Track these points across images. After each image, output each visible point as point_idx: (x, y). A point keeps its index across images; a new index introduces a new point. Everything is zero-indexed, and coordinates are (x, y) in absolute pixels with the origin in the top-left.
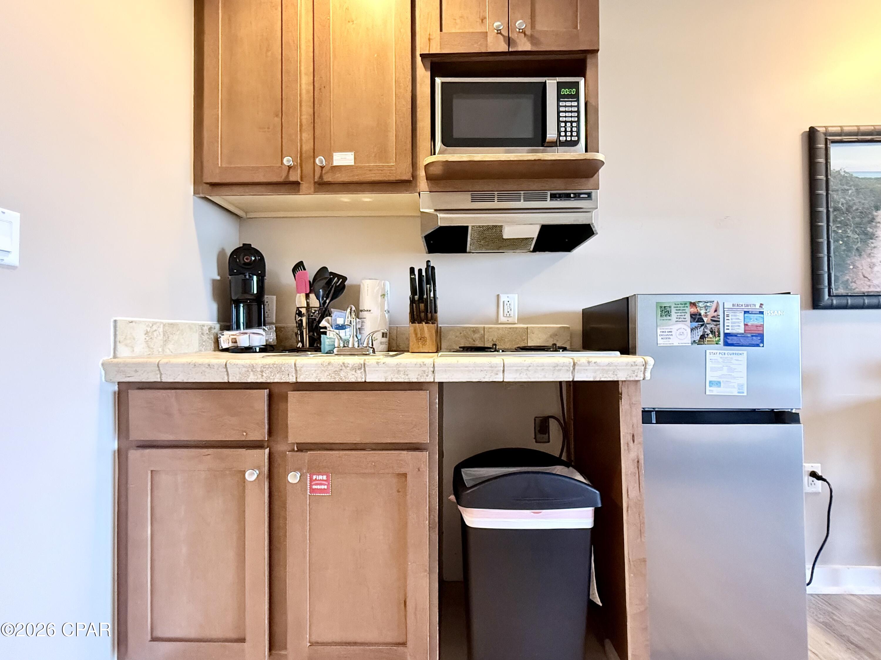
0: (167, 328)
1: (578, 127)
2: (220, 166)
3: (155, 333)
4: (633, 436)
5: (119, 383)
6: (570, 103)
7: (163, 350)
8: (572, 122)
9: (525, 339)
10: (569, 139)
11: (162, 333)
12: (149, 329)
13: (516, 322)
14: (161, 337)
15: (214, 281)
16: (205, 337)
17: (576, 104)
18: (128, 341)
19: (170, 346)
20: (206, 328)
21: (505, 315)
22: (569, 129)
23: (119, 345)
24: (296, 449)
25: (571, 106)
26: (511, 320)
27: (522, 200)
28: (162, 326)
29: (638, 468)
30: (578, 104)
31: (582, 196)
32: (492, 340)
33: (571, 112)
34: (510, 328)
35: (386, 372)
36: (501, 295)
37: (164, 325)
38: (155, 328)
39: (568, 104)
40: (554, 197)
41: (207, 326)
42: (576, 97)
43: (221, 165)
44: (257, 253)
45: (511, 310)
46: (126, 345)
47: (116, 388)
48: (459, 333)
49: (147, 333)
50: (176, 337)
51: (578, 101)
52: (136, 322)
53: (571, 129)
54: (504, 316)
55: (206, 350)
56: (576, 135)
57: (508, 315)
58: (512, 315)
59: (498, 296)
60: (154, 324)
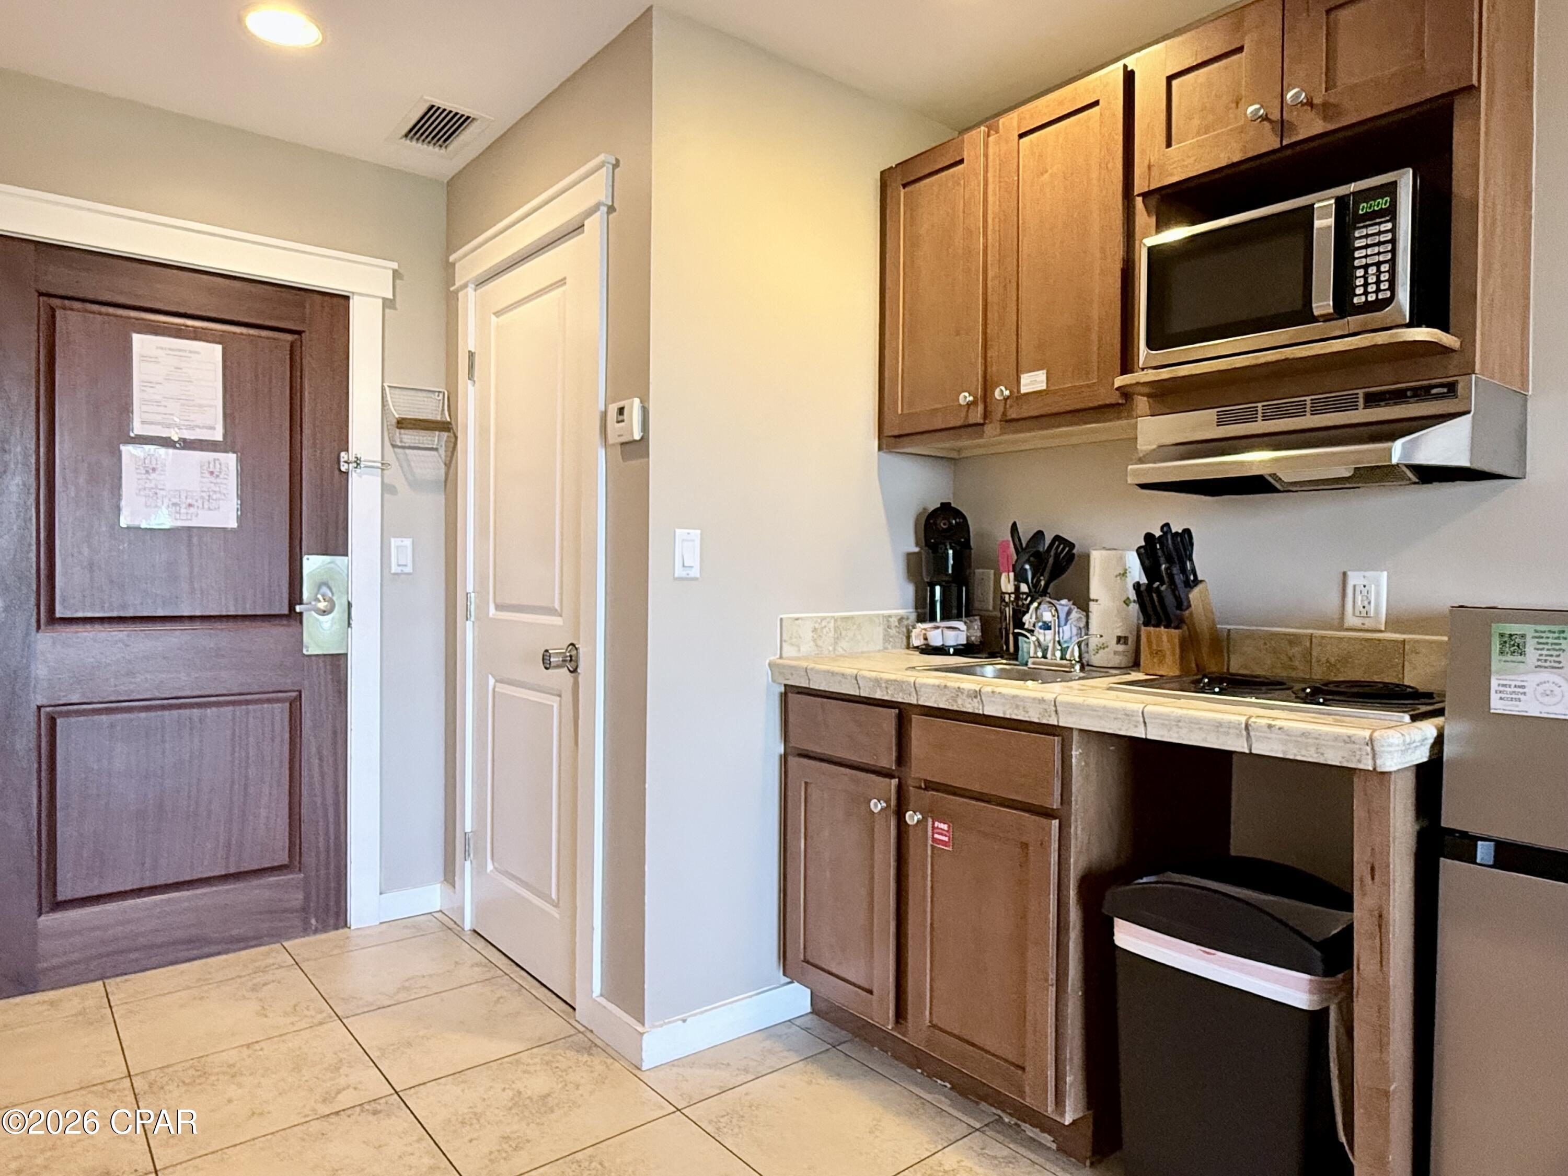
0: (839, 623)
1: (1393, 272)
2: (900, 412)
3: (824, 631)
4: (1373, 869)
5: (785, 685)
6: (1377, 227)
7: (835, 649)
8: (1378, 264)
9: (1398, 664)
10: (1371, 298)
11: (832, 630)
12: (817, 626)
13: (1383, 629)
14: (832, 634)
15: (909, 555)
16: (893, 632)
17: (1389, 226)
18: (794, 640)
19: (844, 644)
20: (894, 621)
21: (1357, 614)
22: (1372, 279)
23: (784, 644)
24: (923, 786)
25: (1379, 233)
26: (1369, 624)
27: (1308, 414)
28: (833, 621)
29: (1380, 926)
30: (1394, 226)
31: (1434, 391)
32: (1328, 661)
33: (1379, 244)
34: (1367, 640)
35: (1004, 704)
36: (1349, 573)
37: (836, 620)
38: (824, 623)
39: (1374, 230)
40: (1372, 400)
41: (896, 616)
42: (1391, 213)
43: (902, 410)
44: (958, 514)
45: (1369, 603)
46: (792, 645)
47: (783, 689)
48: (1263, 642)
49: (815, 630)
50: (850, 634)
51: (1393, 219)
52: (802, 619)
53: (1378, 277)
54: (1354, 614)
55: (894, 647)
56: (1387, 287)
57: (1364, 614)
58: (1372, 614)
59: (1345, 574)
60: (823, 619)
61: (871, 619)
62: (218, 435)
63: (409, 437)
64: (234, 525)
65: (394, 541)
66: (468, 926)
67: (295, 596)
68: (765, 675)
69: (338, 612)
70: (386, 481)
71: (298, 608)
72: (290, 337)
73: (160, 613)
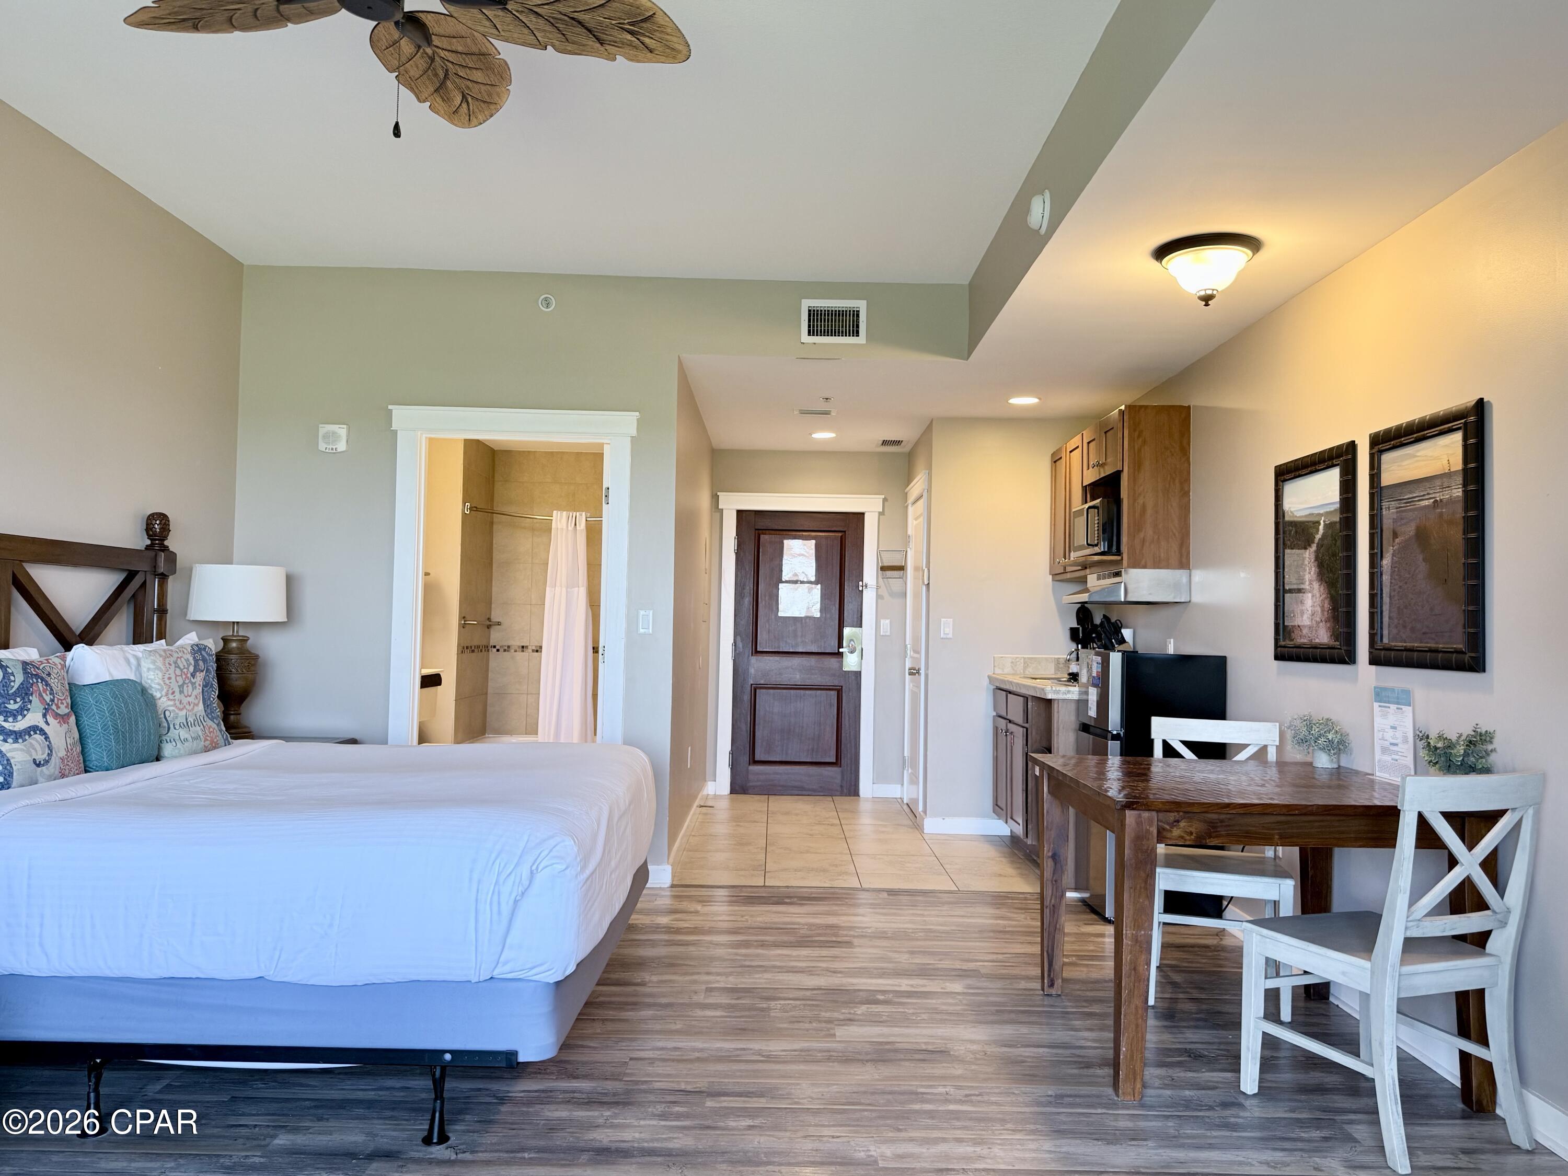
0: (1027, 660)
3: (1018, 663)
5: (995, 687)
7: (1024, 672)
11: (1023, 663)
14: (1022, 665)
16: (1061, 666)
18: (1001, 666)
19: (1030, 670)
20: (1062, 660)
23: (996, 668)
28: (1023, 659)
37: (1025, 659)
38: (1018, 660)
41: (1063, 658)
46: (1000, 668)
47: (994, 689)
49: (1012, 662)
50: (1034, 665)
60: (1017, 658)
61: (1046, 659)
62: (813, 579)
63: (889, 573)
64: (818, 615)
65: (882, 621)
66: (905, 802)
67: (840, 645)
68: (986, 682)
69: (858, 652)
70: (879, 593)
71: (841, 650)
72: (840, 534)
73: (791, 650)
